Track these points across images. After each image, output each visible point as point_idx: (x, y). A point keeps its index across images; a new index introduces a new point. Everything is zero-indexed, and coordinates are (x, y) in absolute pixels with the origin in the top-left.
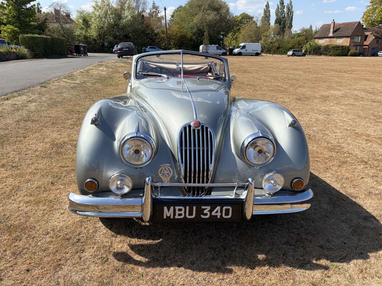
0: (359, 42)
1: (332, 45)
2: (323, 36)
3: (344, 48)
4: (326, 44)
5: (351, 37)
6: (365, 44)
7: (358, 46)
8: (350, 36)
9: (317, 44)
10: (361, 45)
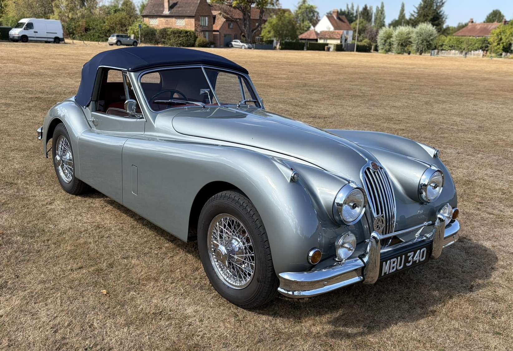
0: (207, 25)
1: (171, 29)
2: (156, 14)
3: (188, 33)
4: (161, 27)
5: (196, 17)
6: (214, 29)
7: (207, 31)
8: (194, 15)
9: (148, 27)
10: (210, 30)
